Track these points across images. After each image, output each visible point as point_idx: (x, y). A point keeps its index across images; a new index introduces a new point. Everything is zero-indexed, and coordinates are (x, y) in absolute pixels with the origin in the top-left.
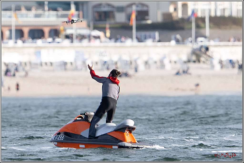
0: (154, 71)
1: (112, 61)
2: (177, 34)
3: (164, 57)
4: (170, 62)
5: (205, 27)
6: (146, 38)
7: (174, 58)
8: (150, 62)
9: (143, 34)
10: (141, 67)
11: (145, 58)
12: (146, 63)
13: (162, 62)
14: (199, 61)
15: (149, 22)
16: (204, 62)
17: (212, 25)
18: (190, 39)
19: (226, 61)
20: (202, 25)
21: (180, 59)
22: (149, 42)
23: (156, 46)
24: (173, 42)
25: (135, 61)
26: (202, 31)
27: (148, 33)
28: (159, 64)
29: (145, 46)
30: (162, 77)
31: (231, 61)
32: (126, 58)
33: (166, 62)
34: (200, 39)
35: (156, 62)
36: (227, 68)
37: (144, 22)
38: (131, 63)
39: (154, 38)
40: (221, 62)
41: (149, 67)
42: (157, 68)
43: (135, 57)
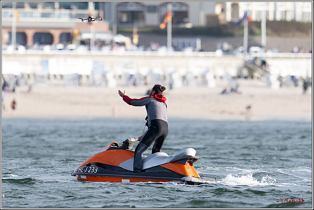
0: (194, 88)
1: (140, 75)
2: (224, 42)
3: (207, 71)
4: (215, 77)
5: (260, 34)
6: (184, 46)
7: (220, 72)
8: (189, 77)
9: (180, 40)
10: (178, 84)
11: (183, 72)
12: (184, 78)
13: (204, 76)
14: (252, 77)
15: (189, 26)
16: (258, 78)
17: (269, 32)
18: (241, 49)
19: (287, 77)
20: (256, 30)
21: (228, 74)
22: (188, 51)
23: (197, 57)
24: (219, 53)
25: (170, 75)
26: (256, 38)
27: (187, 40)
28: (200, 79)
29: (183, 57)
30: (204, 97)
31: (293, 77)
32: (158, 71)
33: (209, 77)
34: (253, 49)
35: (196, 77)
36: (288, 86)
37: (182, 26)
38: (165, 77)
39: (195, 47)
40: (280, 78)
41: (188, 83)
42: (198, 84)
43: (170, 70)
